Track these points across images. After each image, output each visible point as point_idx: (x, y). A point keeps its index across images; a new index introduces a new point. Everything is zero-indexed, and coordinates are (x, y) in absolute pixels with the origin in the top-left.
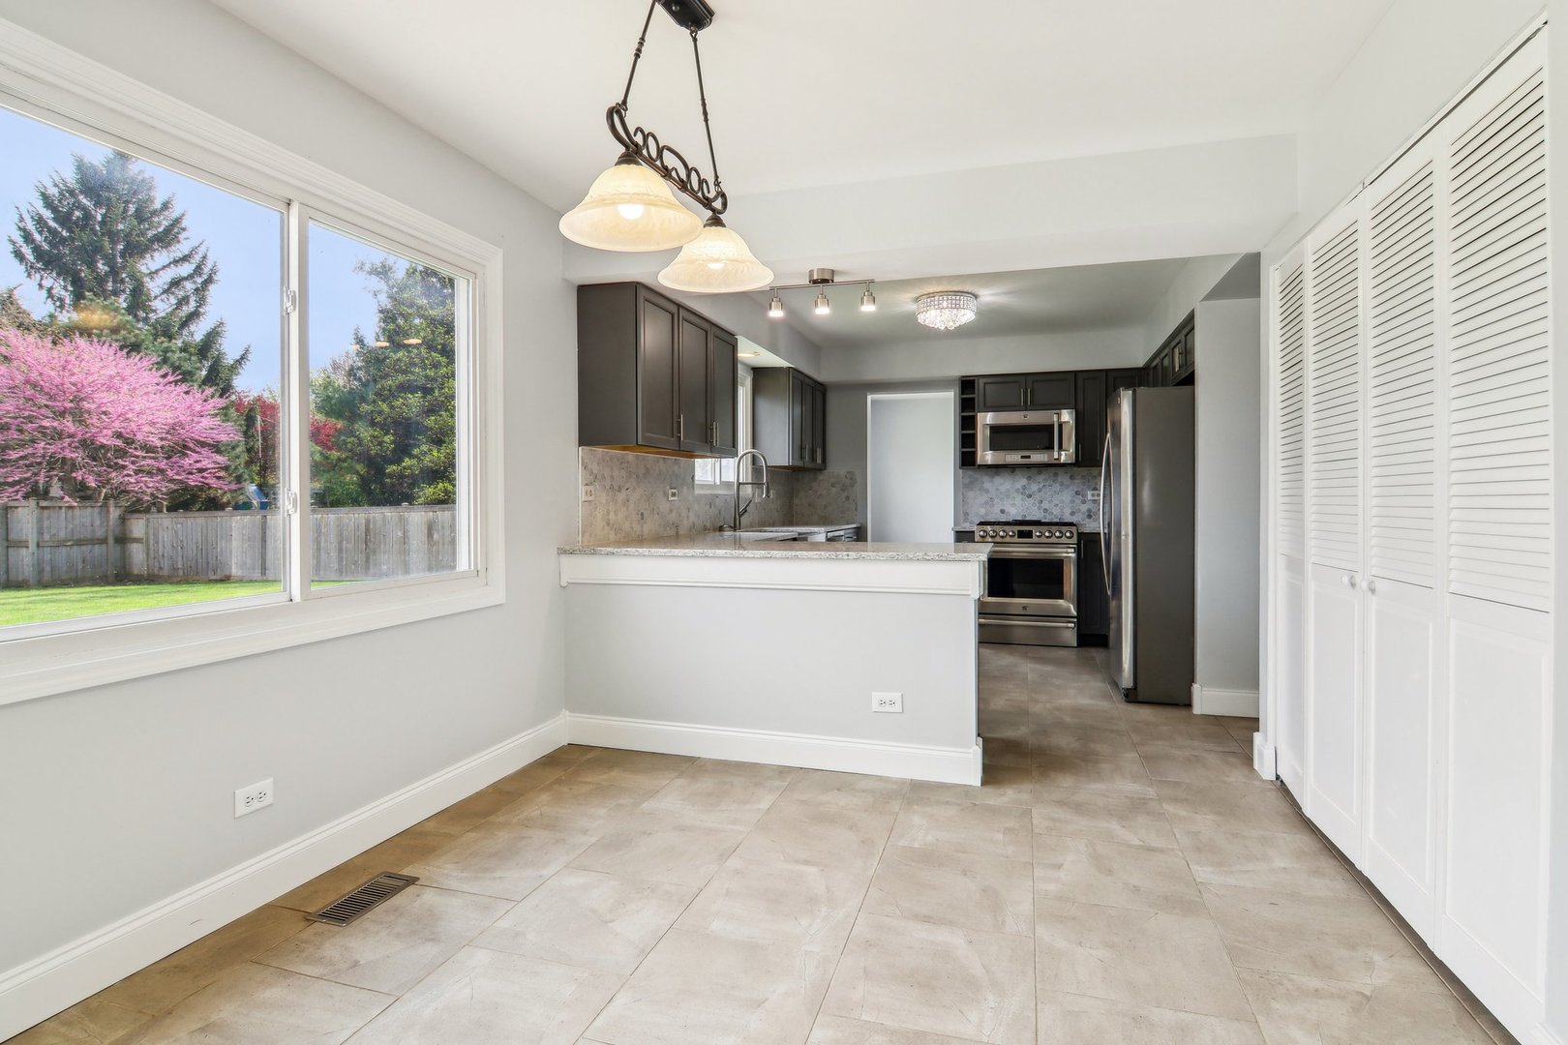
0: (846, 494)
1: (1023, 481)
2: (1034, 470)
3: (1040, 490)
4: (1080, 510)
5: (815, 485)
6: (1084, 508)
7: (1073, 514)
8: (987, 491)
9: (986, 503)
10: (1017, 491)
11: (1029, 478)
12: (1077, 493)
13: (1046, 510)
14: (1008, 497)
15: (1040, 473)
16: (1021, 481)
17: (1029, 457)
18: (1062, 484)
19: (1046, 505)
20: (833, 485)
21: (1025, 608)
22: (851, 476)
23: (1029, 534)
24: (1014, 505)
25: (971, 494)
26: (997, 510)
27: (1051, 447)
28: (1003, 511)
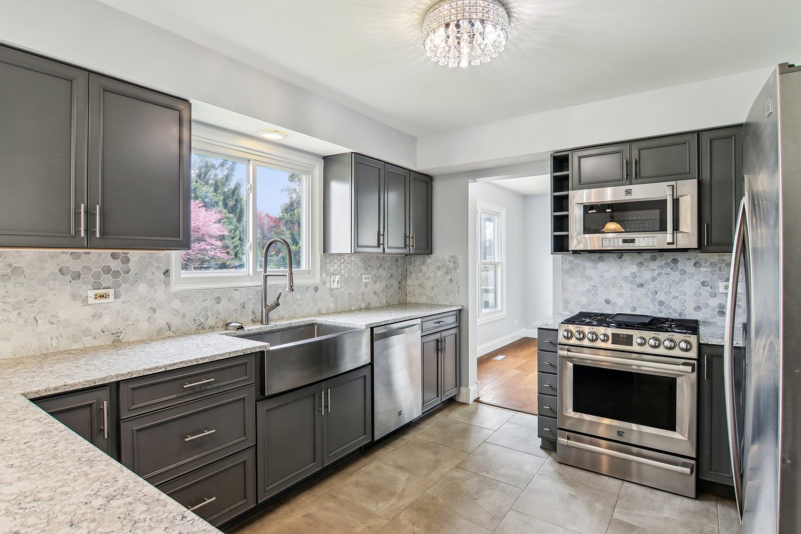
0: (449, 277)
1: (634, 268)
2: (647, 256)
3: (654, 279)
4: (707, 305)
5: (424, 268)
6: (714, 302)
7: (698, 308)
8: (590, 278)
9: (588, 291)
10: (626, 278)
11: (641, 264)
12: (703, 284)
13: (661, 303)
14: (614, 285)
15: (654, 259)
16: (629, 267)
17: (633, 241)
18: (683, 272)
19: (661, 296)
20: (438, 268)
21: (620, 433)
22: (454, 260)
23: (629, 340)
24: (621, 295)
25: (571, 281)
26: (601, 299)
27: (663, 228)
28: (608, 302)
